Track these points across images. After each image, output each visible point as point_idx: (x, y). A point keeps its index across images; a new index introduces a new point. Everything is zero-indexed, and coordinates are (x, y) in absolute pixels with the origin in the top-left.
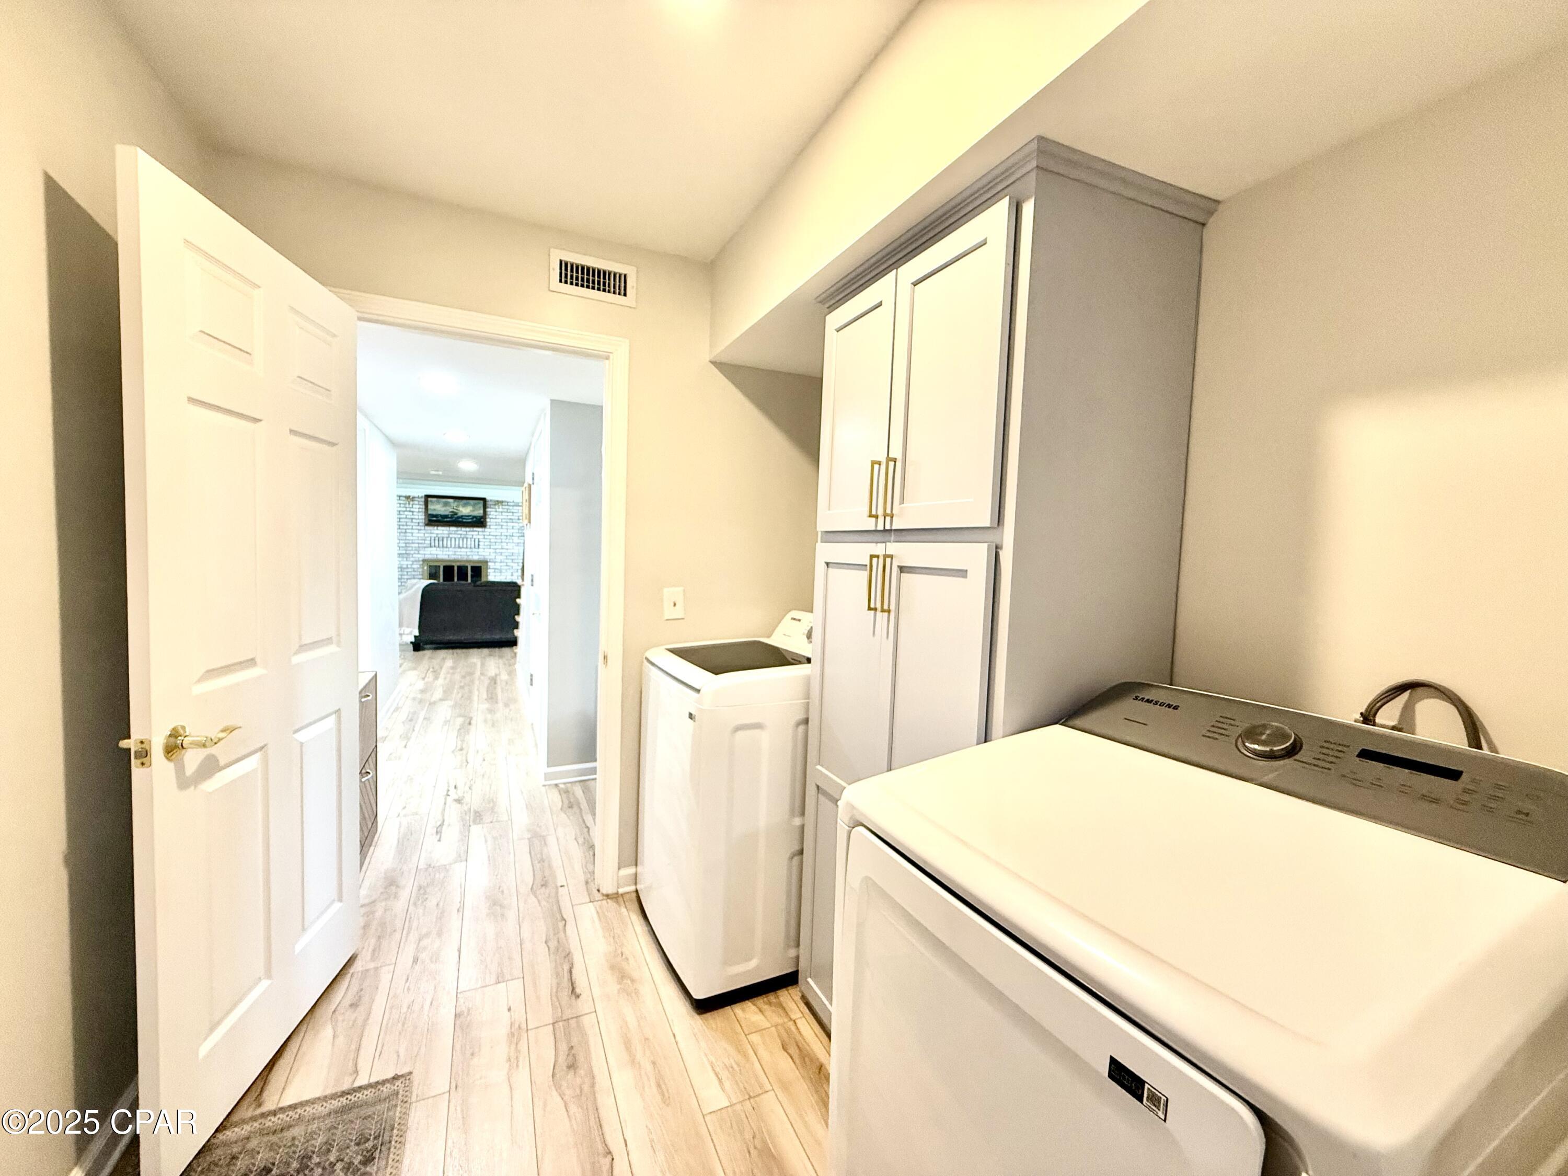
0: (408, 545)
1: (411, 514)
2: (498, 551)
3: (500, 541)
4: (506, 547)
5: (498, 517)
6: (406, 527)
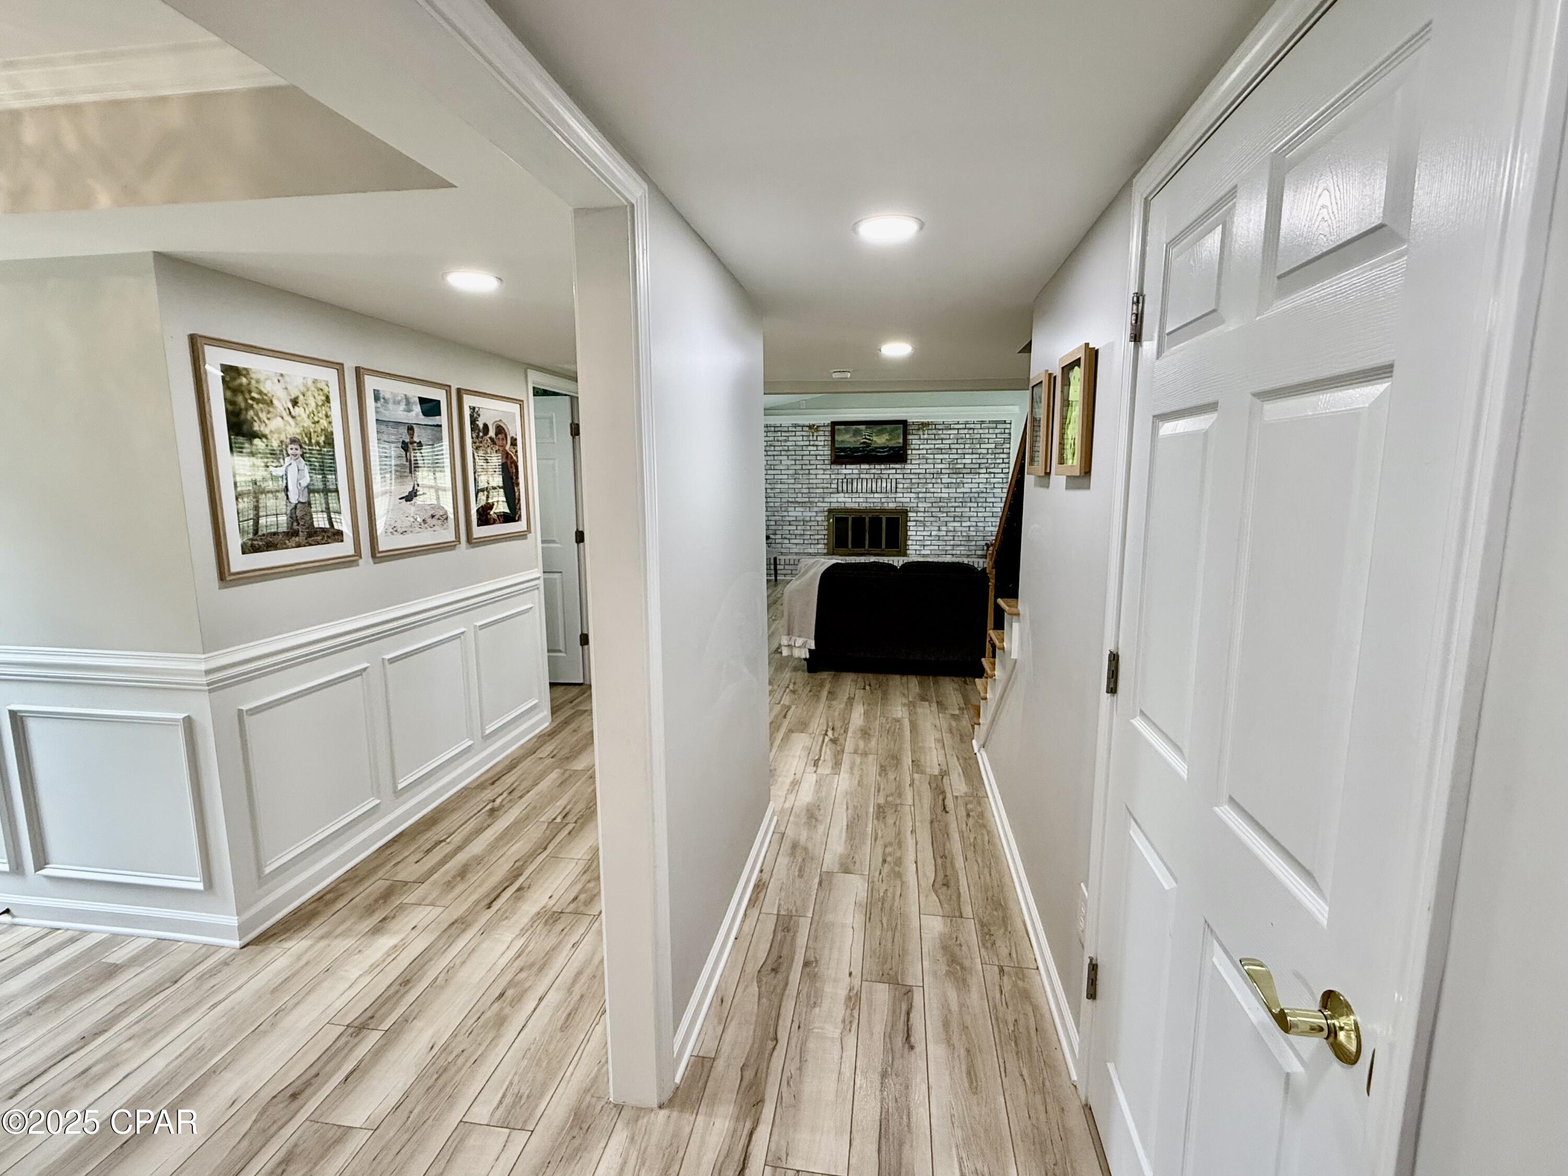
0: (811, 491)
1: (815, 448)
2: (921, 495)
3: (924, 481)
4: (932, 490)
5: (921, 447)
6: (809, 467)
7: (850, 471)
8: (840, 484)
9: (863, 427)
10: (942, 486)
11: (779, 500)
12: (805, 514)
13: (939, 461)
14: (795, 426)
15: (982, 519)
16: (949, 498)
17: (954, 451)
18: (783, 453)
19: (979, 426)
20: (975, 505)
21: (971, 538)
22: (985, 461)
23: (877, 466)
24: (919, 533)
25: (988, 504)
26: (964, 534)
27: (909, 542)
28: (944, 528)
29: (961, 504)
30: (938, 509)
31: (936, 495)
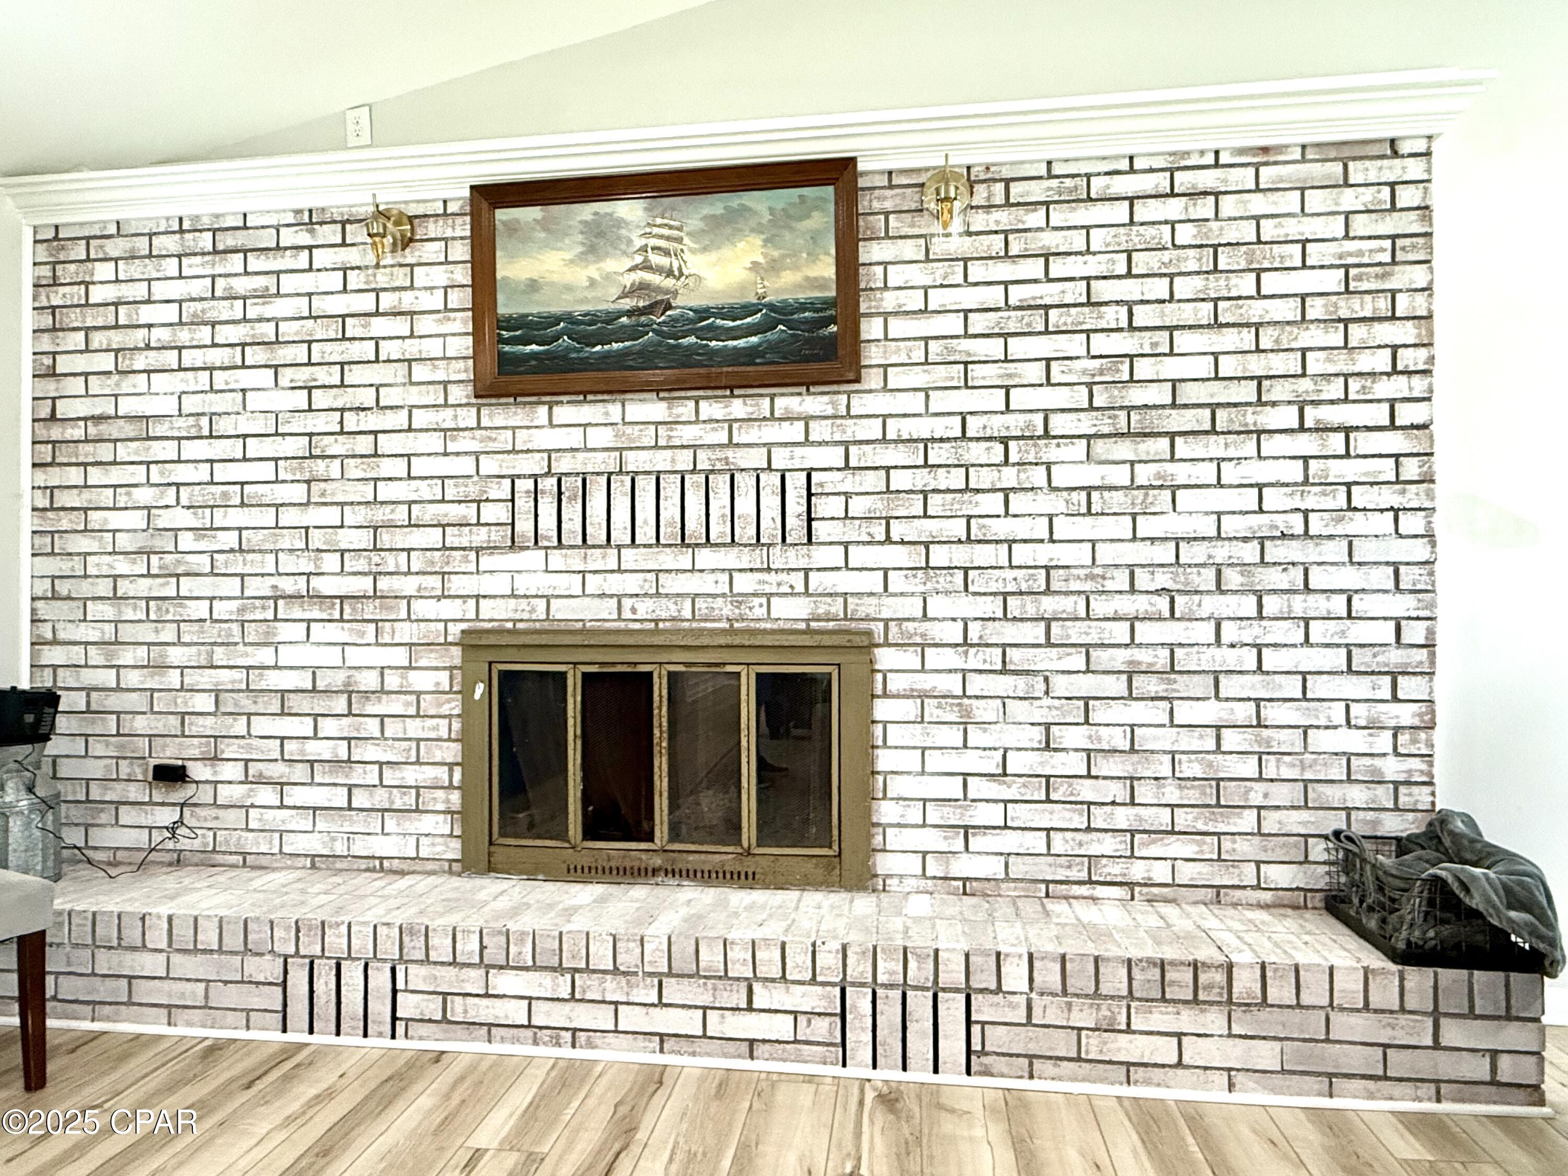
0: (386, 539)
1: (401, 326)
2: (939, 556)
3: (956, 479)
4: (1002, 528)
5: (937, 299)
6: (372, 421)
7: (573, 438)
8: (524, 504)
10: (1056, 504)
11: (231, 586)
12: (355, 656)
13: (1035, 372)
14: (312, 219)
15: (1292, 687)
16: (1096, 572)
17: (1115, 316)
18: (254, 355)
19: (1246, 177)
20: (1248, 606)
22: (1292, 364)
23: (711, 409)
24: (935, 761)
25: (1316, 605)
27: (886, 812)
28: (1073, 737)
29: (1162, 604)
30: (1036, 633)
31: (1022, 554)
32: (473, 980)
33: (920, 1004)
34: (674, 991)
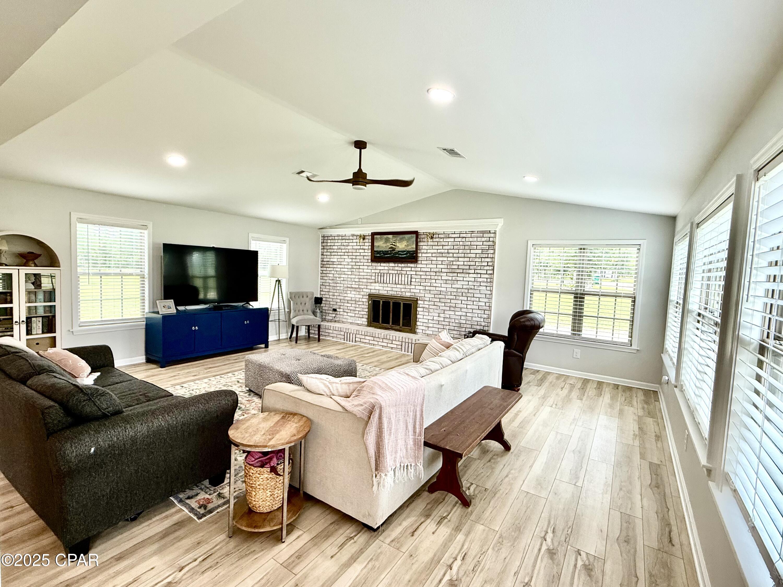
0: (360, 280)
1: (363, 251)
2: (427, 288)
3: (429, 277)
4: (435, 285)
5: (429, 251)
6: (359, 264)
7: (383, 268)
8: (377, 277)
9: (390, 236)
10: (442, 282)
11: (342, 285)
12: (356, 296)
13: (440, 263)
14: (353, 235)
15: (471, 311)
16: (446, 292)
17: (451, 255)
18: (346, 254)
19: (469, 235)
20: (466, 299)
21: (462, 325)
22: (473, 263)
23: (400, 265)
24: (425, 317)
25: (475, 299)
26: (457, 321)
27: (418, 323)
28: (442, 315)
29: (455, 297)
30: (438, 300)
31: (437, 289)
32: (363, 337)
33: (410, 345)
34: (384, 341)
